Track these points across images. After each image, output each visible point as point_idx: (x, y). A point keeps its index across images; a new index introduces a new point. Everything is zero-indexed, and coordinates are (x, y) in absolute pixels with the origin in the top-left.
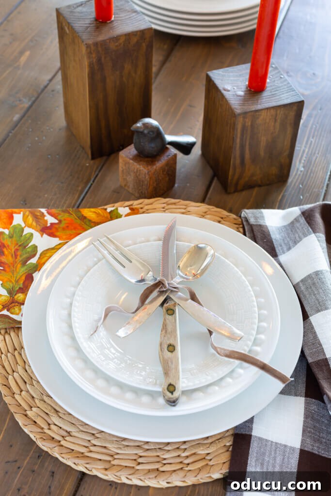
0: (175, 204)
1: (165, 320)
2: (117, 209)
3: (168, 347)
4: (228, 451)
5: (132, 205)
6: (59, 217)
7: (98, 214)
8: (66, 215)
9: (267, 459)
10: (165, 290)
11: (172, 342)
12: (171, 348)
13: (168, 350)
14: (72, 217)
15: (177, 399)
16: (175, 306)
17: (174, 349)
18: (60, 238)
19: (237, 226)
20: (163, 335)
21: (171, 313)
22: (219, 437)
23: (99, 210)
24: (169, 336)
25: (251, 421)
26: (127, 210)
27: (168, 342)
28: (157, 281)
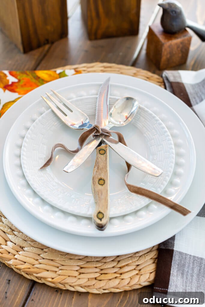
0: (110, 67)
1: (97, 158)
2: (64, 71)
3: (99, 181)
4: (154, 263)
5: (77, 68)
6: (19, 77)
7: (50, 75)
8: (24, 76)
9: (186, 270)
10: (98, 134)
11: (102, 176)
12: (102, 182)
13: (99, 183)
14: (29, 77)
15: (105, 225)
16: (106, 147)
17: (104, 183)
18: (19, 93)
19: (160, 84)
20: (95, 171)
21: (103, 153)
22: (146, 252)
23: (50, 72)
24: (100, 171)
25: (173, 238)
26: (73, 72)
27: (100, 177)
28: (92, 127)
